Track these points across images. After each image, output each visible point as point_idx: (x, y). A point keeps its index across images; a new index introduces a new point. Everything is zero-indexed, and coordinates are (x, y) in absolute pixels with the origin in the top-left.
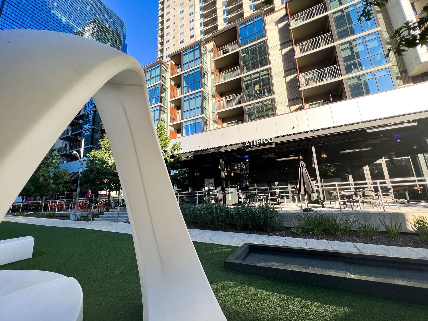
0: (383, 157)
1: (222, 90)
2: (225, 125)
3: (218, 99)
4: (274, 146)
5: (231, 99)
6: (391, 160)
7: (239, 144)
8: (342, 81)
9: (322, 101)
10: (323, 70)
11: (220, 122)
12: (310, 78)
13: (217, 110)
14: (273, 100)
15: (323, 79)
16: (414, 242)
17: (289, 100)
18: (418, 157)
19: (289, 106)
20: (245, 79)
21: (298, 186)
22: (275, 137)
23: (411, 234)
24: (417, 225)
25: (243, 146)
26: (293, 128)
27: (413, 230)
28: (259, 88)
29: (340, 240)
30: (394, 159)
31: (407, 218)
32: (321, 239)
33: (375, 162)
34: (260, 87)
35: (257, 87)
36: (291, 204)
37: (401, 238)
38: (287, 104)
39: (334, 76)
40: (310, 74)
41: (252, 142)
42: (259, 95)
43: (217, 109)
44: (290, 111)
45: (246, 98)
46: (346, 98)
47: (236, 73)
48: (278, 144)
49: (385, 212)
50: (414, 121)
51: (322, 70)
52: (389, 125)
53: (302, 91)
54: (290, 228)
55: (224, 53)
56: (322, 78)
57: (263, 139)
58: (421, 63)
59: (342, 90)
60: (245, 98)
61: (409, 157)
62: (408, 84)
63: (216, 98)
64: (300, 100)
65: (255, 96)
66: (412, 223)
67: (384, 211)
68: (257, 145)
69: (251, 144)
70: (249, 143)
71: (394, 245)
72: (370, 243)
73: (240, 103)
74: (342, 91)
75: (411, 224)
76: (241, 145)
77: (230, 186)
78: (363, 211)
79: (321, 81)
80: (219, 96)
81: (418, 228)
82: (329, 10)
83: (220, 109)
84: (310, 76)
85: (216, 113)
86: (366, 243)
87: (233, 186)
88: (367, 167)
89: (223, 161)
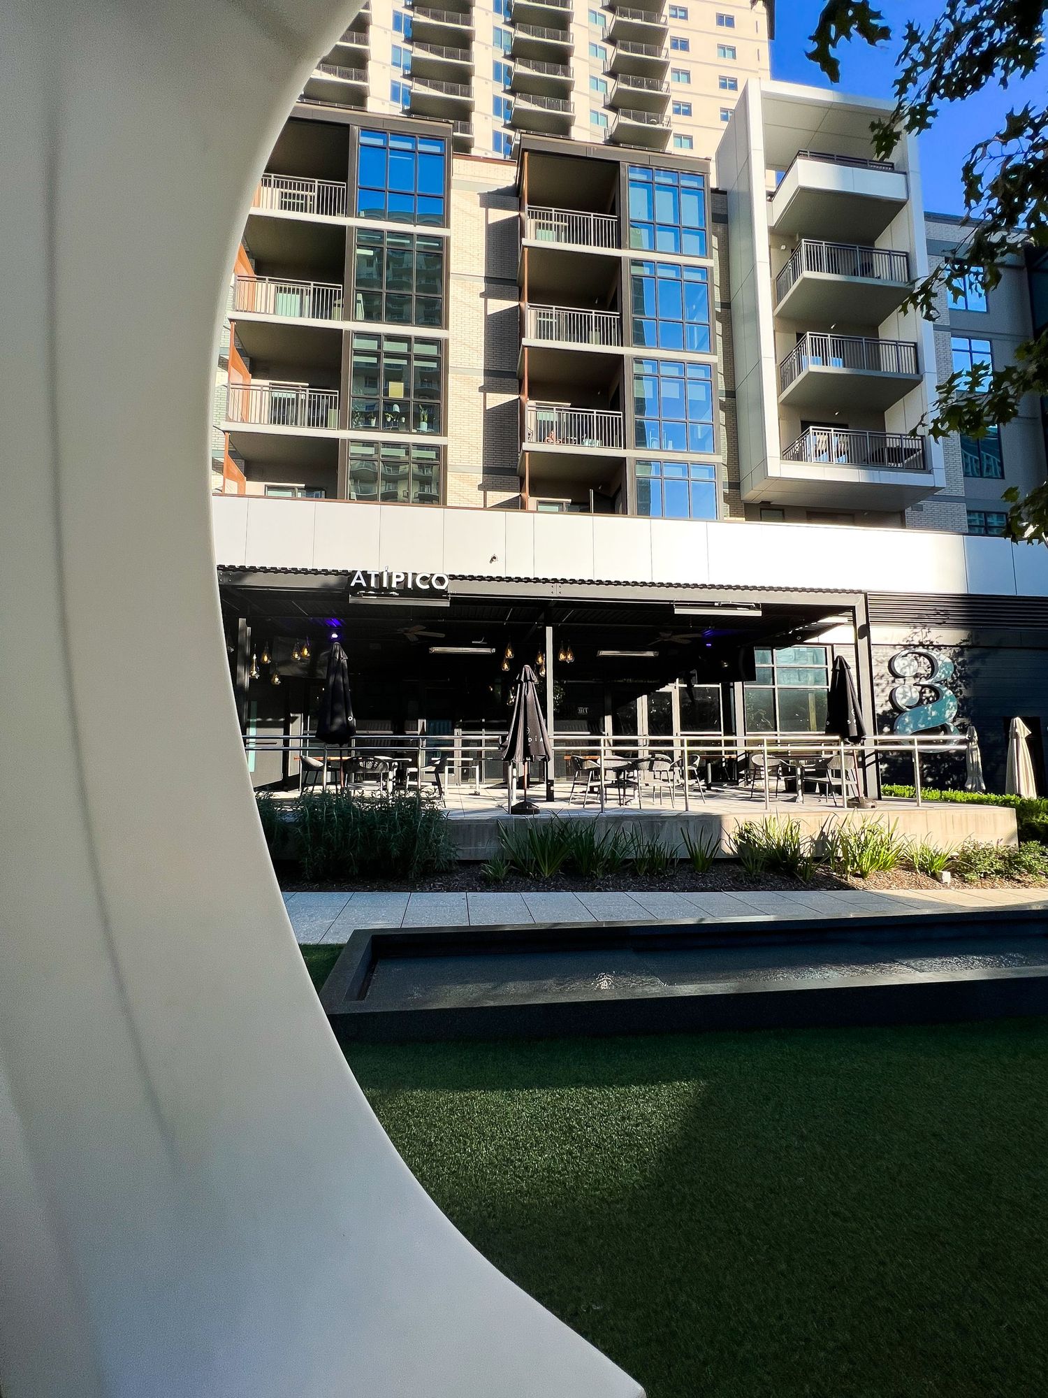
0: (677, 680)
1: (261, 347)
2: (256, 487)
3: (238, 379)
4: (446, 604)
5: (289, 396)
6: (690, 688)
7: (326, 572)
8: (622, 461)
9: (570, 500)
10: (588, 414)
11: (236, 470)
12: (552, 422)
13: (228, 419)
14: (440, 451)
15: (582, 439)
16: (735, 879)
17: (487, 471)
18: (733, 687)
19: (484, 487)
20: (358, 344)
21: (509, 739)
22: (453, 577)
23: (729, 860)
24: (739, 840)
25: (340, 585)
26: (492, 560)
27: (730, 852)
28: (401, 396)
29: (599, 889)
30: (696, 686)
31: (725, 826)
32: (557, 889)
33: (661, 690)
34: (407, 392)
35: (396, 390)
36: (456, 787)
37: (712, 872)
38: (479, 478)
39: (608, 443)
40: (555, 411)
41: (376, 575)
42: (400, 420)
43: (231, 416)
44: (485, 505)
45: (354, 414)
46: (625, 512)
47: (322, 307)
48: (458, 601)
49: (688, 814)
50: (757, 606)
51: (581, 411)
52: (716, 604)
53: (527, 454)
54: (477, 863)
55: (284, 206)
56: (582, 435)
57: (415, 574)
58: (766, 477)
59: (620, 486)
60: (349, 416)
61: (720, 686)
62: (738, 517)
63: (232, 369)
64: (517, 479)
65: (385, 418)
66: (732, 836)
67: (687, 810)
68: (391, 589)
69: (373, 584)
70: (366, 576)
71: (703, 890)
72: (660, 890)
73: (324, 423)
74: (620, 489)
75: (730, 838)
76: (332, 580)
77: (257, 722)
78: (644, 810)
79: (579, 443)
80: (242, 364)
81: (740, 847)
82: (625, 248)
83: (242, 421)
84: (552, 416)
85: (224, 432)
86: (652, 890)
87: (270, 720)
88: (645, 697)
89: (248, 624)
